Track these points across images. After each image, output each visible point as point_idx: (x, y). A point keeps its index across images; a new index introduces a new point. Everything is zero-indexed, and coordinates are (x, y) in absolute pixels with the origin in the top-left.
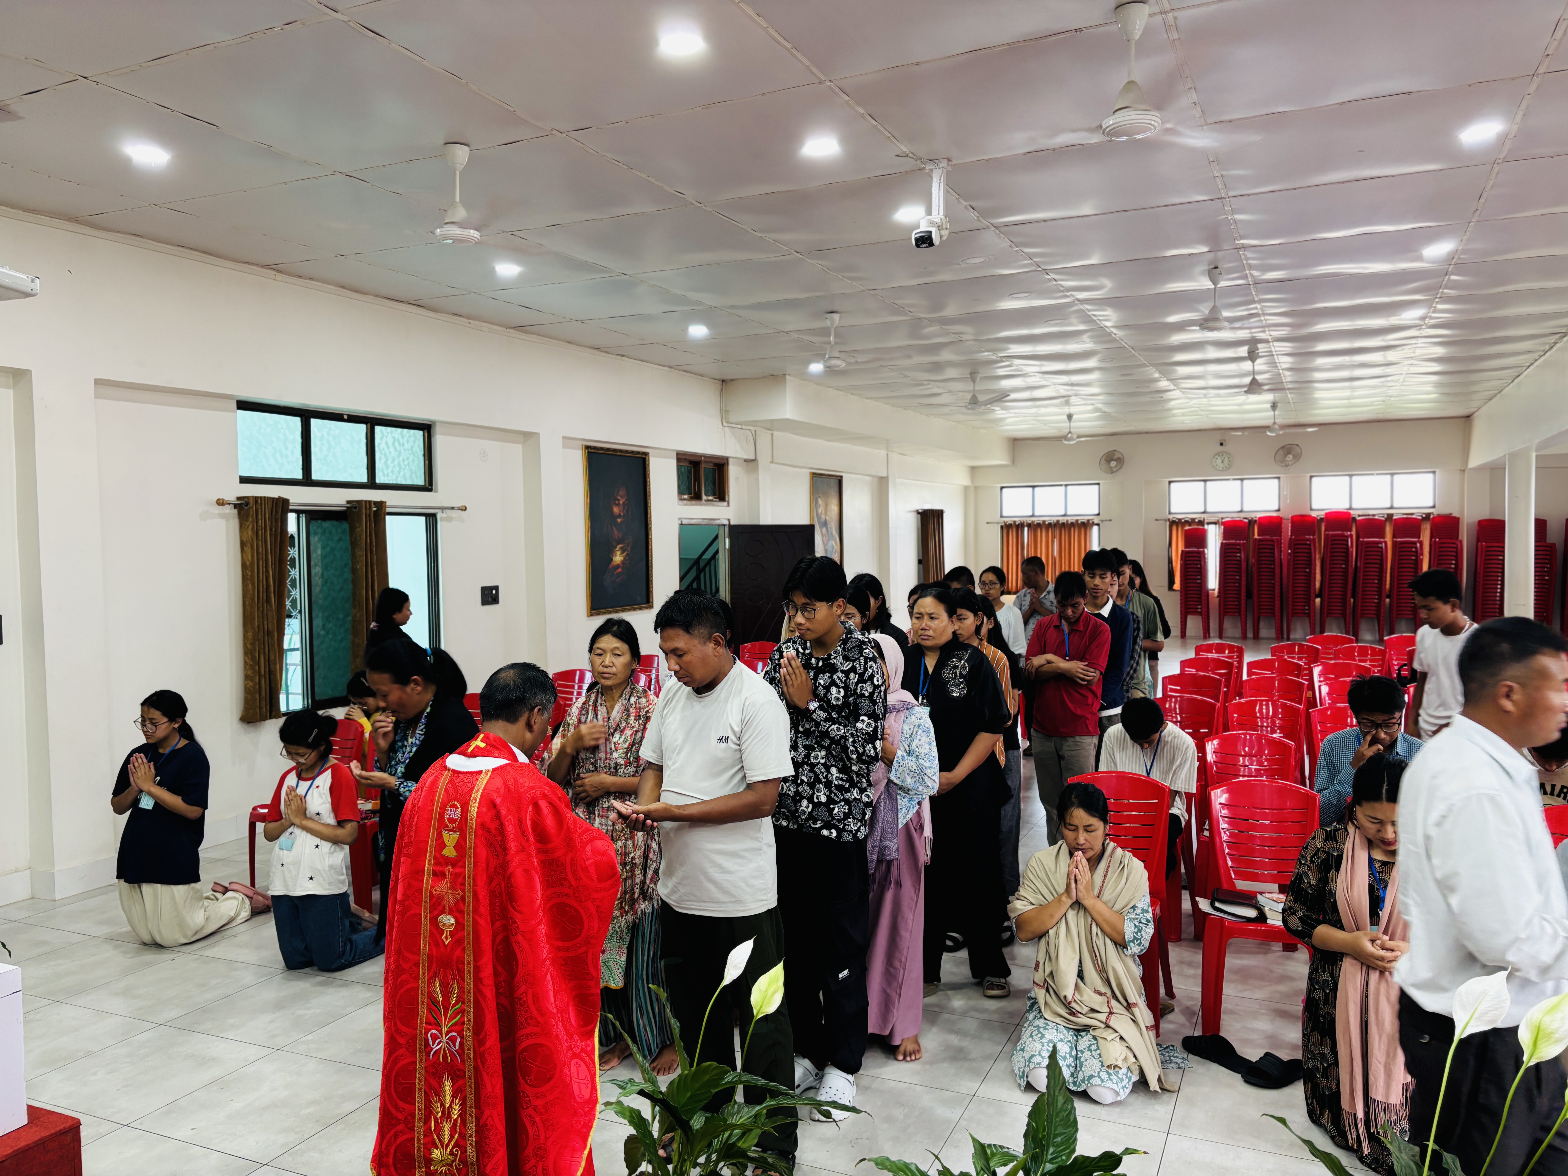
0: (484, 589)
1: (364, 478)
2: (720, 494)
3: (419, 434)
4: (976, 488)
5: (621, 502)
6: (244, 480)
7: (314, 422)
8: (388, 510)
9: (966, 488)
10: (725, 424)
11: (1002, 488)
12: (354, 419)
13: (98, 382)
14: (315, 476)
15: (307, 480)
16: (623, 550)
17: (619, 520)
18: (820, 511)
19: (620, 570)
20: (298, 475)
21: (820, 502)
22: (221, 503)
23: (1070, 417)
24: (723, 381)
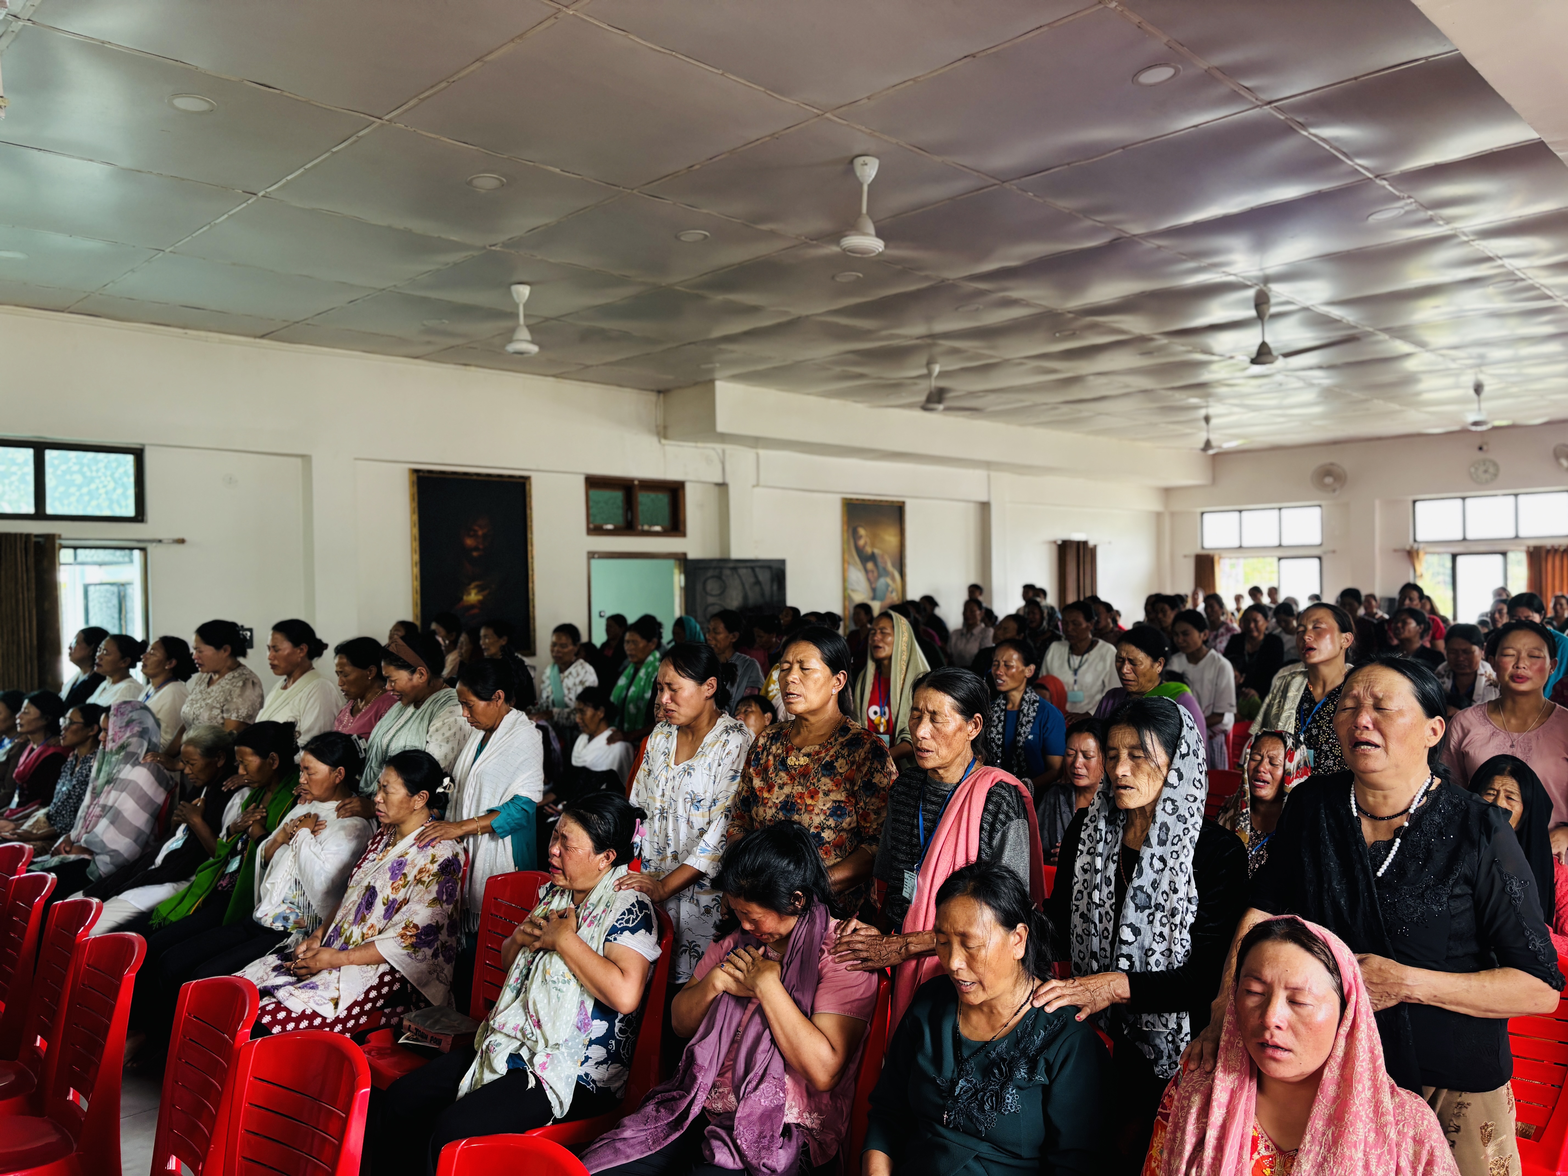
2: (675, 523)
3: (130, 459)
4: (1171, 514)
5: (480, 533)
8: (64, 543)
10: (663, 441)
11: (1202, 514)
16: (480, 589)
17: (475, 554)
18: (861, 542)
19: (475, 611)
21: (862, 531)
24: (659, 392)
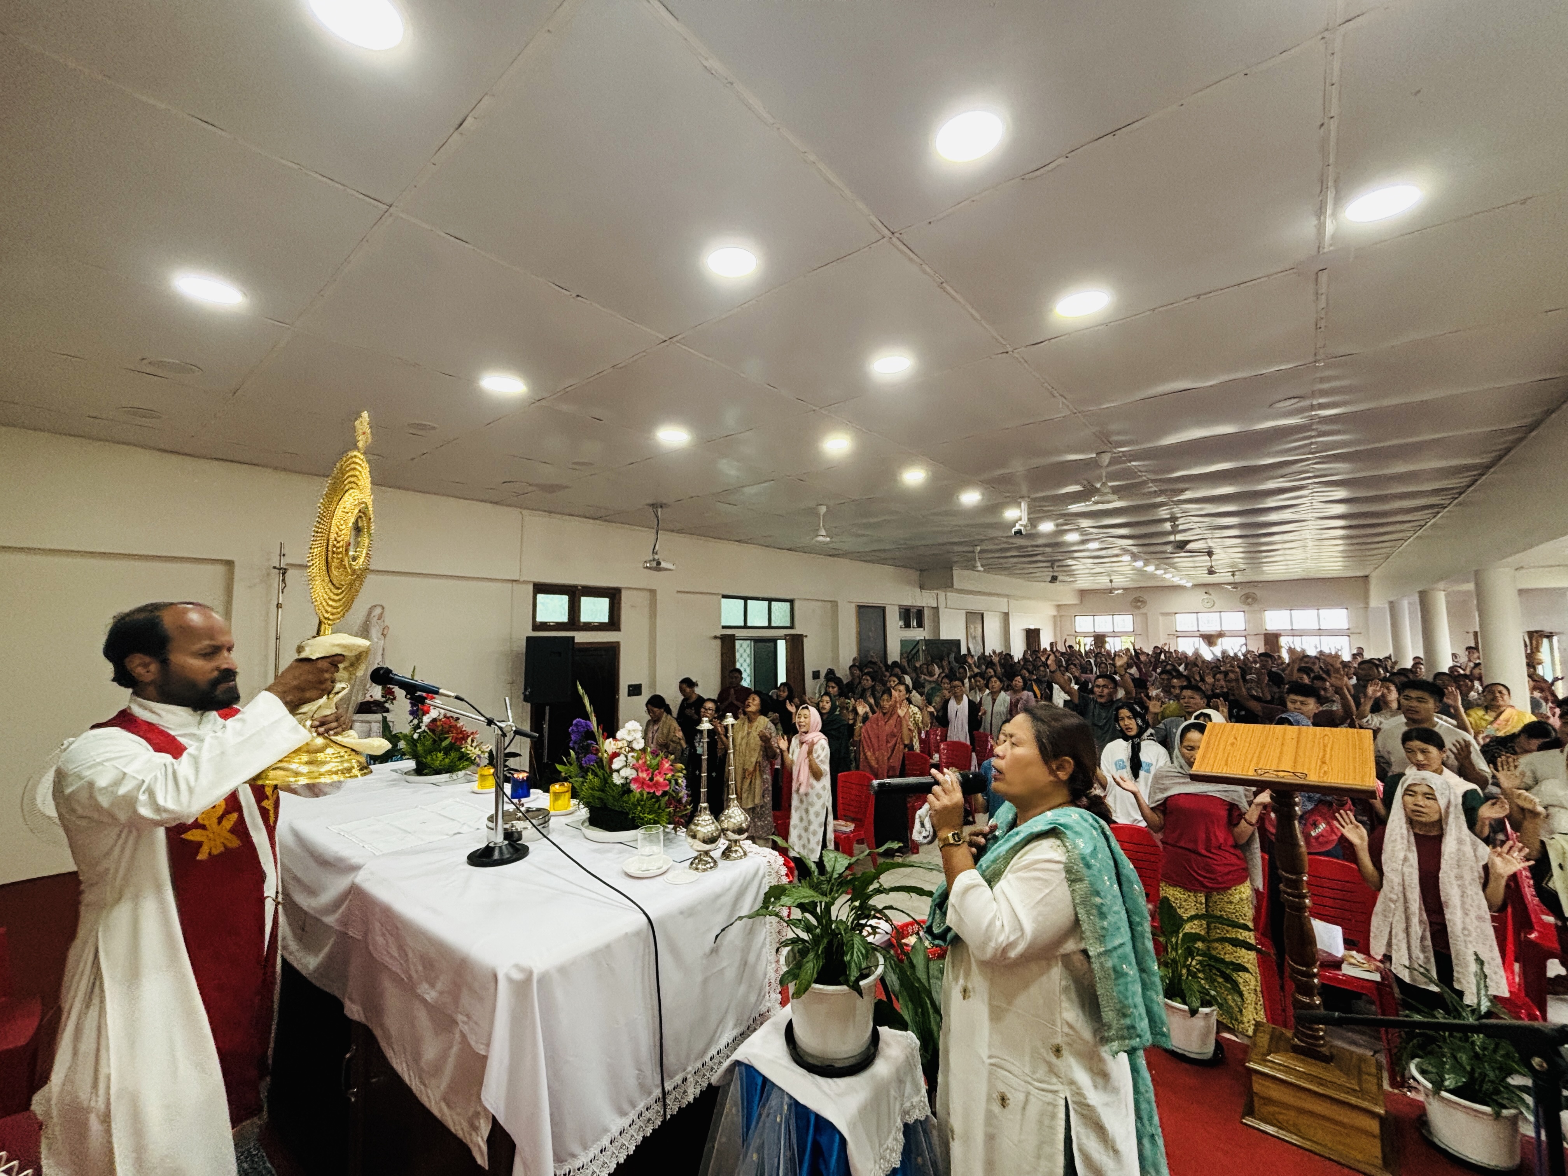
0: (814, 672)
1: (766, 624)
2: (920, 625)
3: (788, 604)
4: (1061, 616)
5: (873, 630)
6: (724, 627)
7: (749, 602)
8: (776, 638)
9: (1055, 616)
10: (919, 591)
11: (1075, 616)
12: (763, 599)
13: (678, 592)
14: (749, 624)
15: (745, 627)
17: (872, 639)
18: (972, 632)
20: (742, 624)
21: (972, 627)
22: (716, 637)
23: (1111, 581)
24: (921, 570)
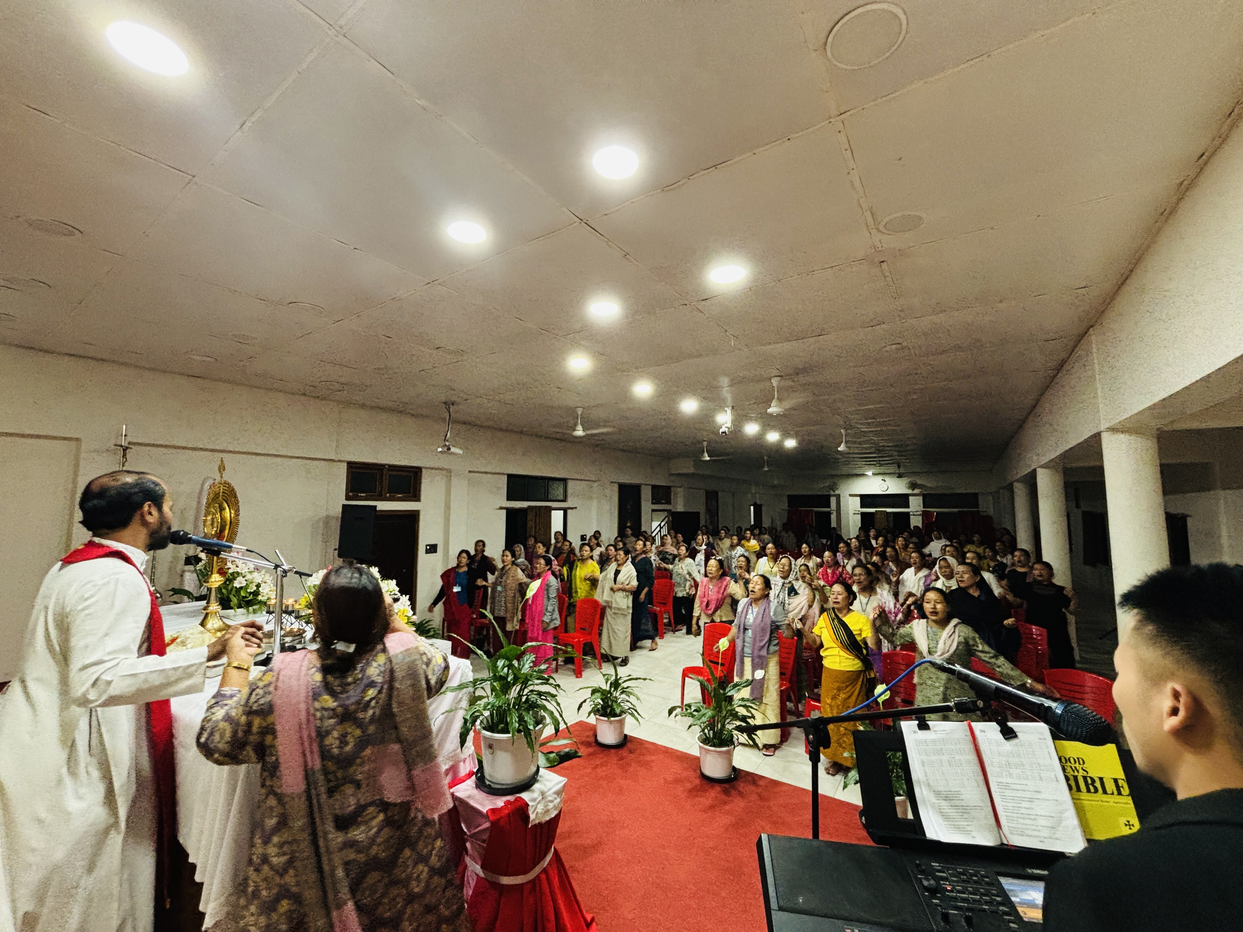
1: (544, 498)
2: (668, 500)
3: (562, 483)
4: (777, 495)
8: (552, 508)
9: (772, 495)
10: (670, 474)
12: (542, 479)
13: (470, 472)
15: (527, 499)
16: (630, 522)
21: (709, 502)
24: (668, 458)
